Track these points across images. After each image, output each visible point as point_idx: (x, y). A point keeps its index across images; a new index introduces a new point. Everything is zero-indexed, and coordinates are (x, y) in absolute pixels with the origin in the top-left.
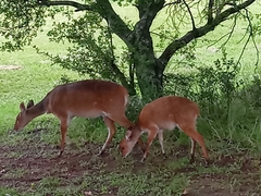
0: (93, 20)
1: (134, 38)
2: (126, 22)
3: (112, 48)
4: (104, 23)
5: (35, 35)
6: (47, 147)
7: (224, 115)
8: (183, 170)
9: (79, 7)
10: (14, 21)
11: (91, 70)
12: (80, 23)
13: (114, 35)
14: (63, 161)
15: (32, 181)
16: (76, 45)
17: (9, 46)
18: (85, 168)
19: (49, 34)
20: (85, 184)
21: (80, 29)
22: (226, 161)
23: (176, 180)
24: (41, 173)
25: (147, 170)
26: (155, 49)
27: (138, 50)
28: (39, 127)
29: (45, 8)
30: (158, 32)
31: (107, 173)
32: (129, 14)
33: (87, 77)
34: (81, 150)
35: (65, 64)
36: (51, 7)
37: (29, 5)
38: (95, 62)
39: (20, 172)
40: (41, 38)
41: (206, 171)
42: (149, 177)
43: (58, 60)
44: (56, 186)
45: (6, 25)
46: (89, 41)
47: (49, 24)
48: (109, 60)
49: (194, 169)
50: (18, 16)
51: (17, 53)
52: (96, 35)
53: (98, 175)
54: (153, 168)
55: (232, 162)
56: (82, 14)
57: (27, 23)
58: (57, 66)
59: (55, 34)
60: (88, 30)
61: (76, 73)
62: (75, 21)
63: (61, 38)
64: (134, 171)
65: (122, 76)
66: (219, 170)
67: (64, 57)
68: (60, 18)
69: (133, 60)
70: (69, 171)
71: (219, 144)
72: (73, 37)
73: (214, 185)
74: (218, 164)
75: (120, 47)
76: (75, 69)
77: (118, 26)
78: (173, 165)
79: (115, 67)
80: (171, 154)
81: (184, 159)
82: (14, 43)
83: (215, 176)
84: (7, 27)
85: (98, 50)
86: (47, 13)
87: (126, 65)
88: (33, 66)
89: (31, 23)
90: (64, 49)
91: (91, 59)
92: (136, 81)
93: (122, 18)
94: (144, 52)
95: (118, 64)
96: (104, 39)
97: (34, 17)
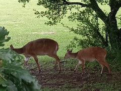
0: (89, 11)
1: (108, 20)
2: (104, 12)
3: (98, 24)
4: (94, 13)
5: (62, 18)
6: (67, 70)
9: (83, 5)
10: (53, 11)
11: (88, 34)
12: (83, 13)
13: (99, 18)
14: (74, 77)
15: (60, 85)
16: (81, 23)
17: (50, 23)
18: (84, 80)
19: (69, 17)
20: (84, 87)
21: (83, 15)
24: (64, 81)
25: (113, 81)
26: (118, 25)
27: (110, 25)
28: (63, 60)
29: (67, 6)
30: (119, 17)
31: (94, 82)
32: (106, 8)
33: (86, 38)
35: (76, 32)
36: (70, 5)
37: (60, 4)
38: (90, 31)
39: (54, 81)
40: (65, 19)
42: (114, 85)
43: (72, 30)
44: (71, 88)
45: (49, 13)
46: (87, 21)
47: (69, 13)
48: (96, 30)
50: (55, 9)
51: (54, 26)
52: (91, 18)
53: (90, 83)
54: (116, 81)
56: (84, 8)
57: (59, 12)
58: (72, 32)
59: (71, 17)
60: (87, 16)
61: (81, 36)
62: (81, 11)
63: (74, 19)
64: (107, 82)
65: (102, 37)
67: (75, 28)
68: (74, 10)
69: (107, 30)
70: (77, 81)
72: (80, 19)
75: (101, 24)
76: (80, 34)
77: (101, 14)
79: (99, 33)
82: (52, 22)
84: (50, 14)
85: (91, 25)
86: (68, 8)
87: (104, 32)
88: (61, 33)
89: (61, 13)
90: (76, 24)
91: (88, 29)
92: (108, 40)
94: (113, 26)
95: (101, 32)
96: (94, 20)
97: (62, 9)
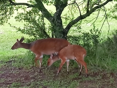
0: (35, 12)
1: (54, 20)
2: (50, 12)
3: (44, 24)
4: (40, 13)
5: (9, 18)
6: (15, 69)
7: (94, 54)
8: (76, 79)
9: (29, 6)
11: (35, 34)
12: (30, 13)
13: (45, 18)
14: (22, 75)
15: (8, 84)
16: (28, 23)
18: (32, 78)
19: (16, 18)
20: (32, 85)
21: (30, 15)
22: (95, 75)
23: (73, 83)
24: (12, 80)
25: (60, 79)
26: (63, 24)
27: (55, 25)
28: (11, 60)
29: (13, 6)
30: (65, 17)
31: (42, 80)
32: (52, 9)
33: (33, 37)
34: (30, 70)
35: (23, 31)
36: (17, 6)
37: (7, 5)
39: (3, 80)
40: (12, 20)
41: (86, 79)
42: (61, 82)
43: (20, 30)
44: (19, 86)
46: (34, 21)
47: (15, 13)
48: (42, 30)
49: (81, 78)
50: (2, 10)
51: (1, 27)
52: (37, 18)
53: (38, 81)
54: (63, 78)
55: (98, 75)
56: (30, 9)
57: (6, 13)
58: (19, 32)
59: (18, 18)
60: (33, 16)
61: (28, 35)
62: (27, 12)
63: (21, 20)
64: (54, 79)
65: (48, 36)
66: (92, 79)
67: (22, 28)
68: (21, 11)
69: (53, 29)
70: (25, 80)
71: (92, 67)
72: (26, 19)
73: (90, 85)
74: (91, 76)
75: (47, 23)
76: (27, 33)
77: (47, 14)
78: (71, 76)
79: (45, 33)
80: (71, 72)
81: (76, 74)
83: (90, 81)
85: (38, 25)
86: (15, 8)
87: (50, 31)
88: (8, 32)
89: (8, 13)
90: (22, 24)
91: (35, 29)
93: (48, 11)
94: (58, 26)
95: (47, 31)
96: (40, 20)
97: (9, 10)
